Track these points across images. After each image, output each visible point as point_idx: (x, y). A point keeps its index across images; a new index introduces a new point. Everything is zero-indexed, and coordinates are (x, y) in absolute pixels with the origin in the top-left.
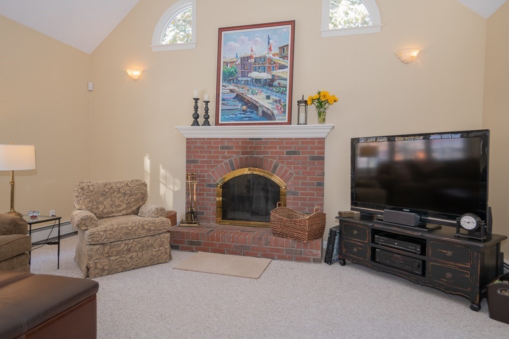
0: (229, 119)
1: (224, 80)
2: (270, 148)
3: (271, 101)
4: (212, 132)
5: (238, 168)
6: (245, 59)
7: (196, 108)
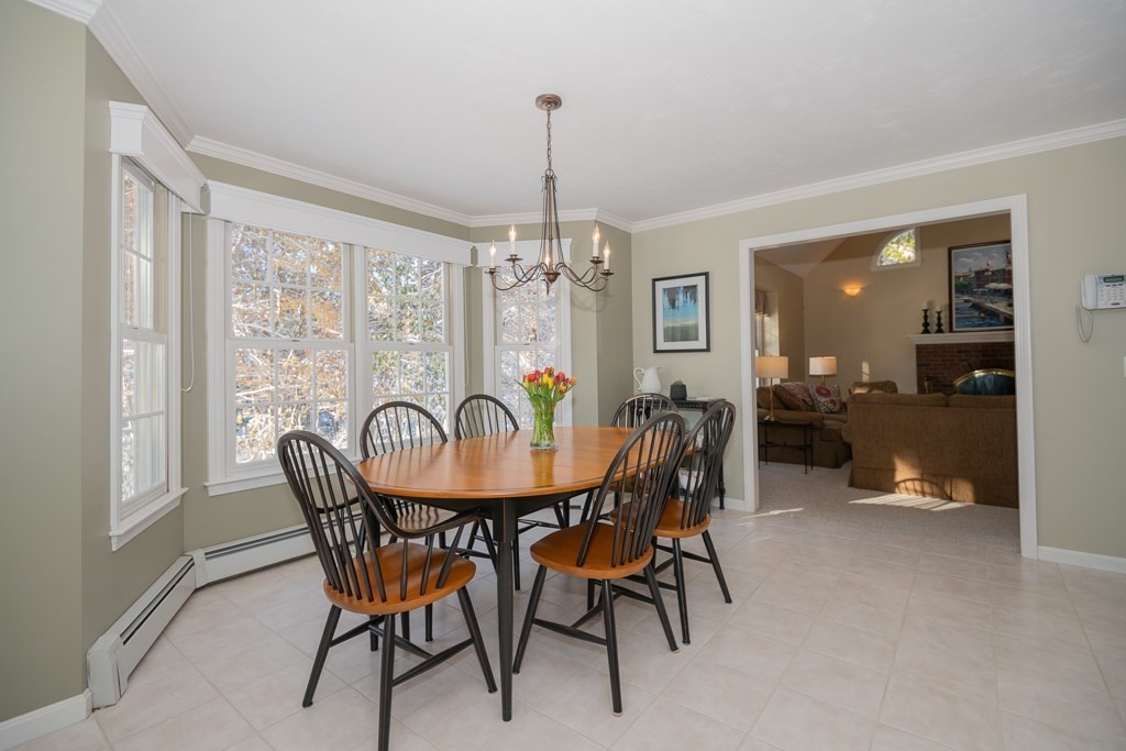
1: (957, 292)
4: (933, 339)
6: (979, 274)
7: (926, 317)
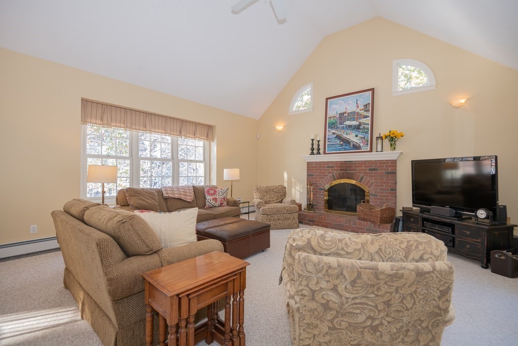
0: (332, 150)
1: (329, 127)
2: (358, 167)
3: (358, 138)
4: (322, 158)
5: (337, 179)
6: (341, 115)
